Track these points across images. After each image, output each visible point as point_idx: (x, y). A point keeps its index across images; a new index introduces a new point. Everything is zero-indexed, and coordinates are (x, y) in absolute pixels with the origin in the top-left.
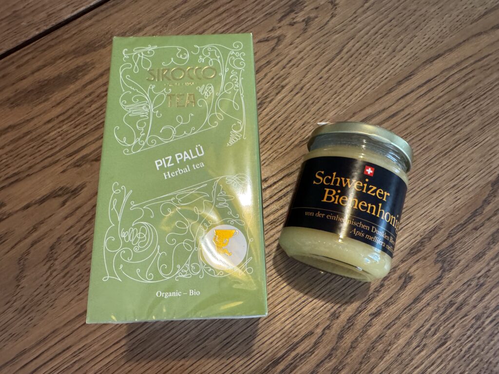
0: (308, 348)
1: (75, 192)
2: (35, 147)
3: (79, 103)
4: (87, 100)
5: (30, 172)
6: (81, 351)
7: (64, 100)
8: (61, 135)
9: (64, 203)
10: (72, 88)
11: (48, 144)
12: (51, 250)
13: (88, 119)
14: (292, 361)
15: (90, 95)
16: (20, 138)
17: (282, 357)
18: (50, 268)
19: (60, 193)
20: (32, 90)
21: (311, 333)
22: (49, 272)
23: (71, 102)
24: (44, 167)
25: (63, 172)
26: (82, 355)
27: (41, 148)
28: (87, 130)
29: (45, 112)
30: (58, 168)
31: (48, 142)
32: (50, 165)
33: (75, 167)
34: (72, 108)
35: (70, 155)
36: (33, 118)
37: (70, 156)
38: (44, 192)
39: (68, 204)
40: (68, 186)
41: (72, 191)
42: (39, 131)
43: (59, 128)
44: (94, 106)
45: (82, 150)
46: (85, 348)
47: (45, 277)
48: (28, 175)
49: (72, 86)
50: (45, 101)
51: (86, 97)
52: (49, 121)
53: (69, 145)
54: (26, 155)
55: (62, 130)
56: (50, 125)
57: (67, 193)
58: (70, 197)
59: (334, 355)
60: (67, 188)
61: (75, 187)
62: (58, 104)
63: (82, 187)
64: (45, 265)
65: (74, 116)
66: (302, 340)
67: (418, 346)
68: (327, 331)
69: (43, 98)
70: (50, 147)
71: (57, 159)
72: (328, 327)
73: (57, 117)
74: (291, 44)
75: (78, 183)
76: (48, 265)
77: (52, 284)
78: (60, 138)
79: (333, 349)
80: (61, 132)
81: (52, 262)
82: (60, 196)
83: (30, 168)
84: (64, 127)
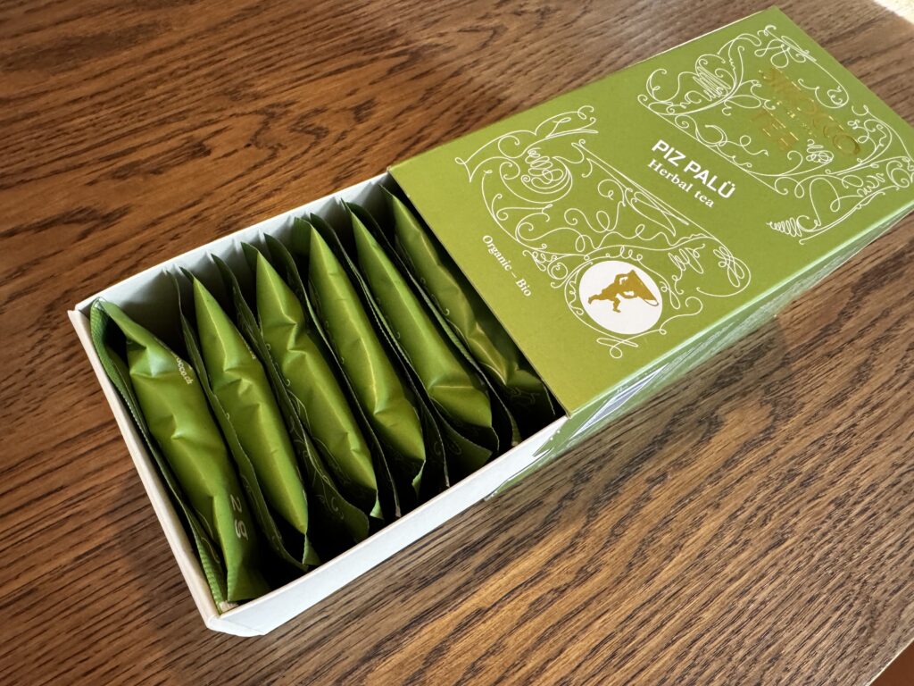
0: (532, 529)
1: (109, 219)
2: (44, 138)
3: (134, 79)
4: (150, 77)
5: (27, 177)
6: (83, 496)
7: (108, 72)
8: (94, 125)
9: (84, 235)
10: (126, 55)
11: (67, 136)
12: (48, 312)
13: (148, 106)
14: (501, 551)
15: (157, 70)
16: (15, 121)
17: (482, 542)
18: (41, 341)
19: (79, 216)
20: (50, 50)
21: (537, 504)
22: (40, 347)
23: (120, 76)
24: (56, 172)
25: (92, 183)
26: (83, 506)
27: (54, 141)
28: (146, 122)
29: (70, 86)
30: (83, 176)
31: (67, 134)
32: (68, 170)
33: (114, 178)
34: (122, 86)
35: (109, 158)
36: (46, 92)
37: (108, 160)
38: (49, 212)
39: (90, 237)
40: (96, 207)
41: (104, 217)
42: (54, 114)
43: (94, 113)
44: (161, 88)
45: (131, 153)
46: (93, 491)
47: (29, 357)
48: (23, 182)
49: (126, 53)
50: (71, 69)
51: (150, 72)
52: (75, 101)
53: (108, 142)
54: (23, 148)
55: (97, 118)
56: (76, 107)
57: (93, 219)
58: (97, 226)
59: (580, 545)
60: (94, 211)
61: (109, 210)
62: (96, 77)
63: (124, 212)
64: (30, 336)
65: (122, 99)
66: (521, 513)
67: (735, 543)
68: (568, 503)
69: (70, 64)
70: (70, 141)
71: (81, 162)
72: (570, 496)
73: (92, 96)
74: (515, 41)
75: (115, 206)
76: (40, 335)
77: (41, 370)
78: (91, 129)
79: (578, 535)
80: (95, 121)
81: (46, 332)
82: (79, 222)
83: (27, 170)
84: (102, 113)
